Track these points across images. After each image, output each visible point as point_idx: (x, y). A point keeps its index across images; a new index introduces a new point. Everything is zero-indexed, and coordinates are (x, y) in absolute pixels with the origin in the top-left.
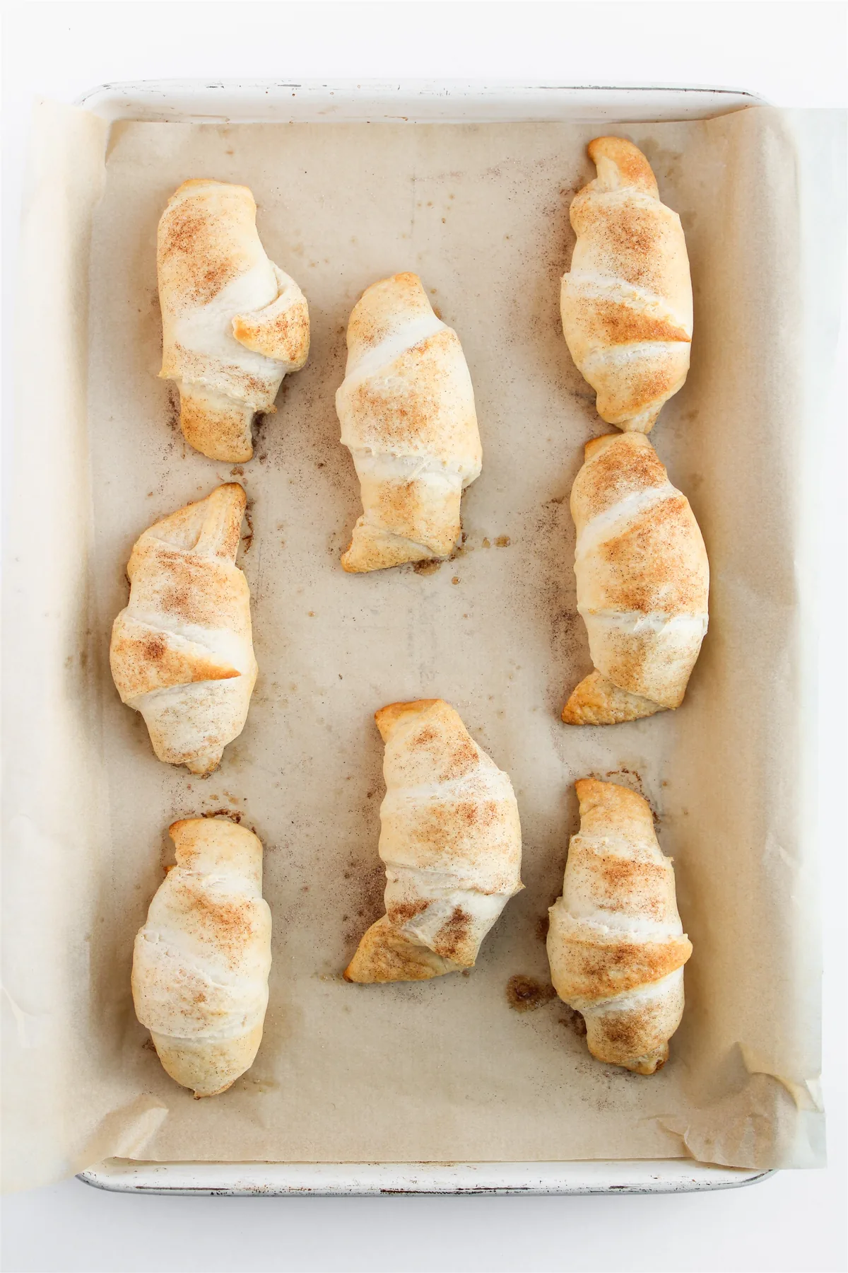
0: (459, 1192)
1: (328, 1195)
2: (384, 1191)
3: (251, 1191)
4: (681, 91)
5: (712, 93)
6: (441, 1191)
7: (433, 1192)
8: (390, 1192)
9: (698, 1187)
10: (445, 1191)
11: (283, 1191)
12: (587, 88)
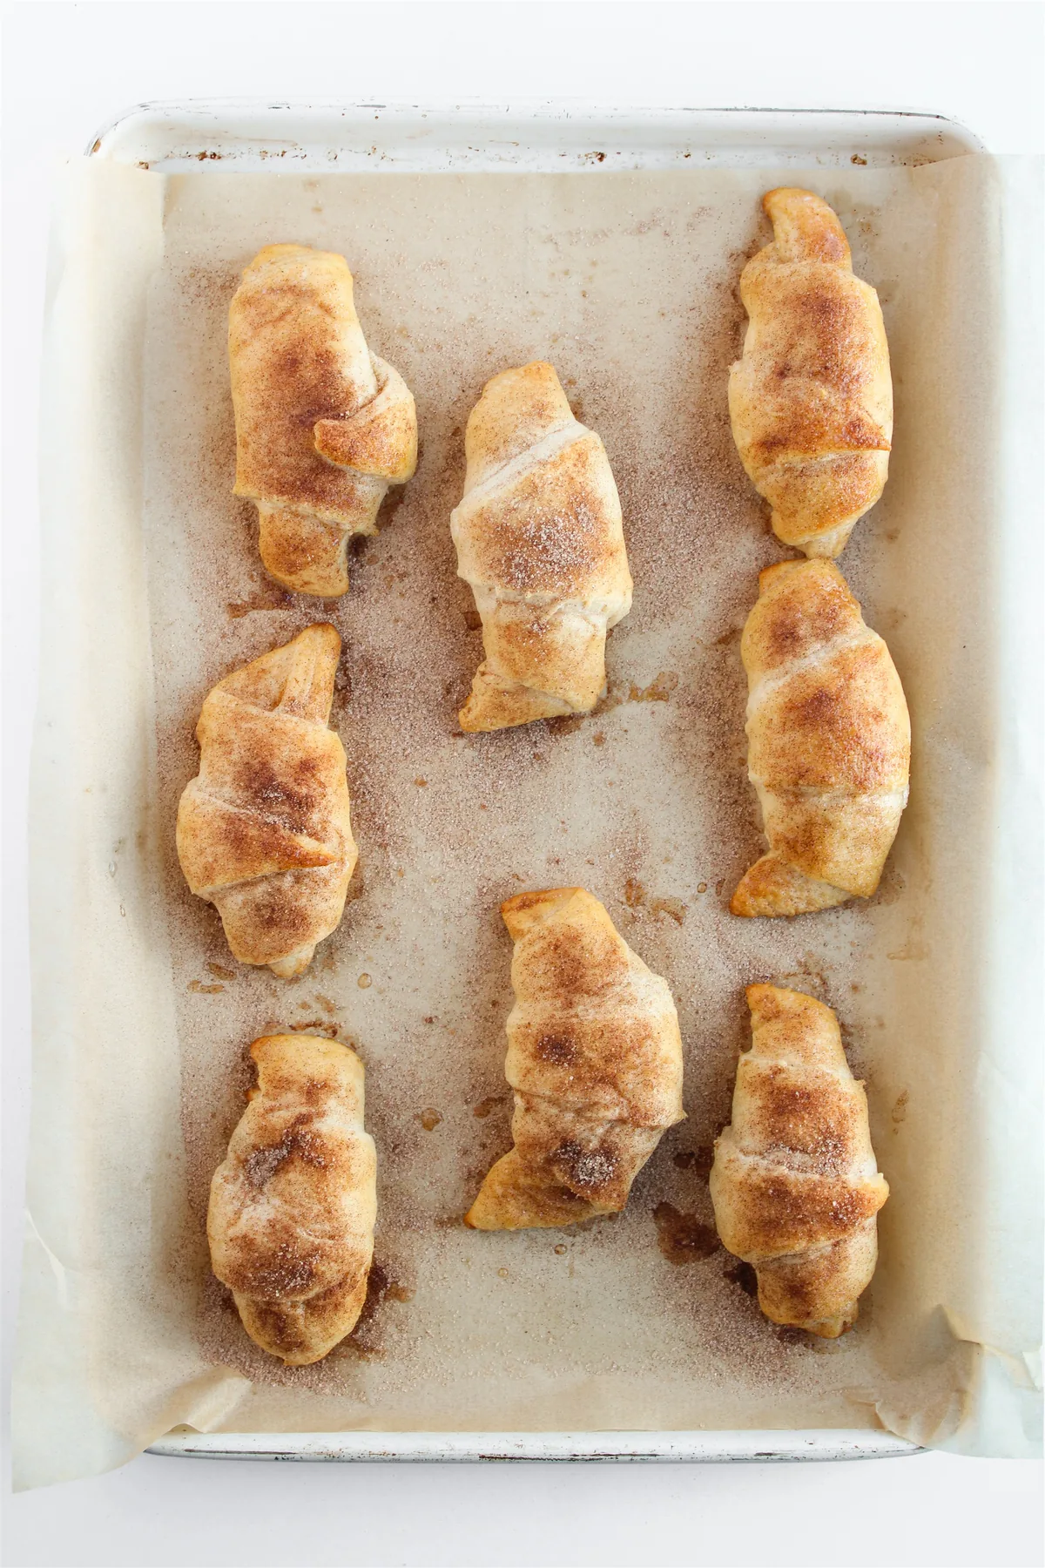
0: (573, 1459)
1: (415, 1461)
2: (483, 1457)
3: (324, 1456)
4: (860, 114)
5: (899, 116)
6: (552, 1457)
7: (542, 1459)
8: (491, 1458)
9: (863, 1454)
10: (557, 1458)
11: (361, 1456)
12: (742, 110)
